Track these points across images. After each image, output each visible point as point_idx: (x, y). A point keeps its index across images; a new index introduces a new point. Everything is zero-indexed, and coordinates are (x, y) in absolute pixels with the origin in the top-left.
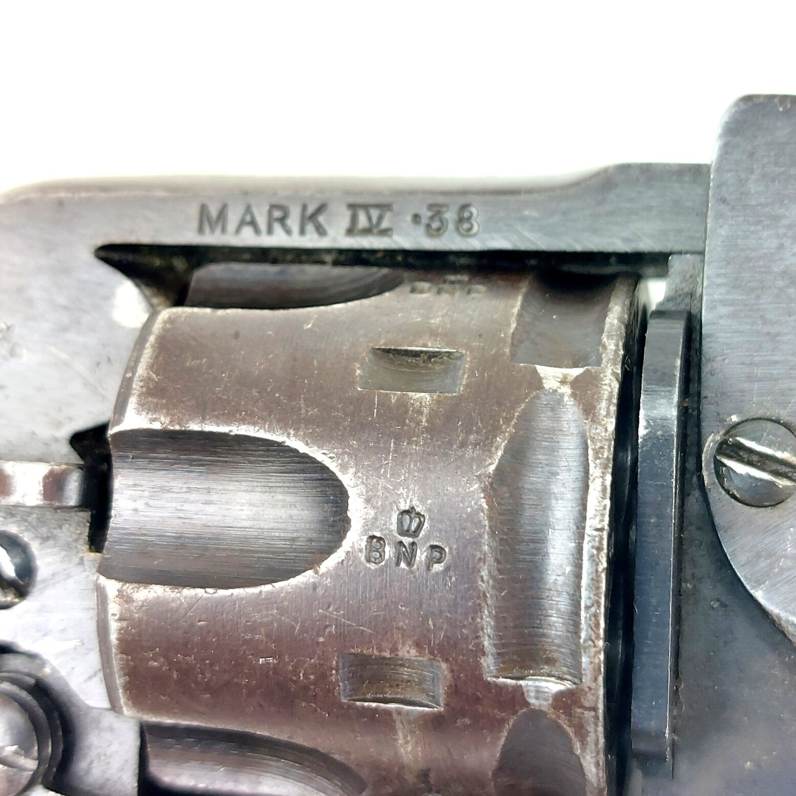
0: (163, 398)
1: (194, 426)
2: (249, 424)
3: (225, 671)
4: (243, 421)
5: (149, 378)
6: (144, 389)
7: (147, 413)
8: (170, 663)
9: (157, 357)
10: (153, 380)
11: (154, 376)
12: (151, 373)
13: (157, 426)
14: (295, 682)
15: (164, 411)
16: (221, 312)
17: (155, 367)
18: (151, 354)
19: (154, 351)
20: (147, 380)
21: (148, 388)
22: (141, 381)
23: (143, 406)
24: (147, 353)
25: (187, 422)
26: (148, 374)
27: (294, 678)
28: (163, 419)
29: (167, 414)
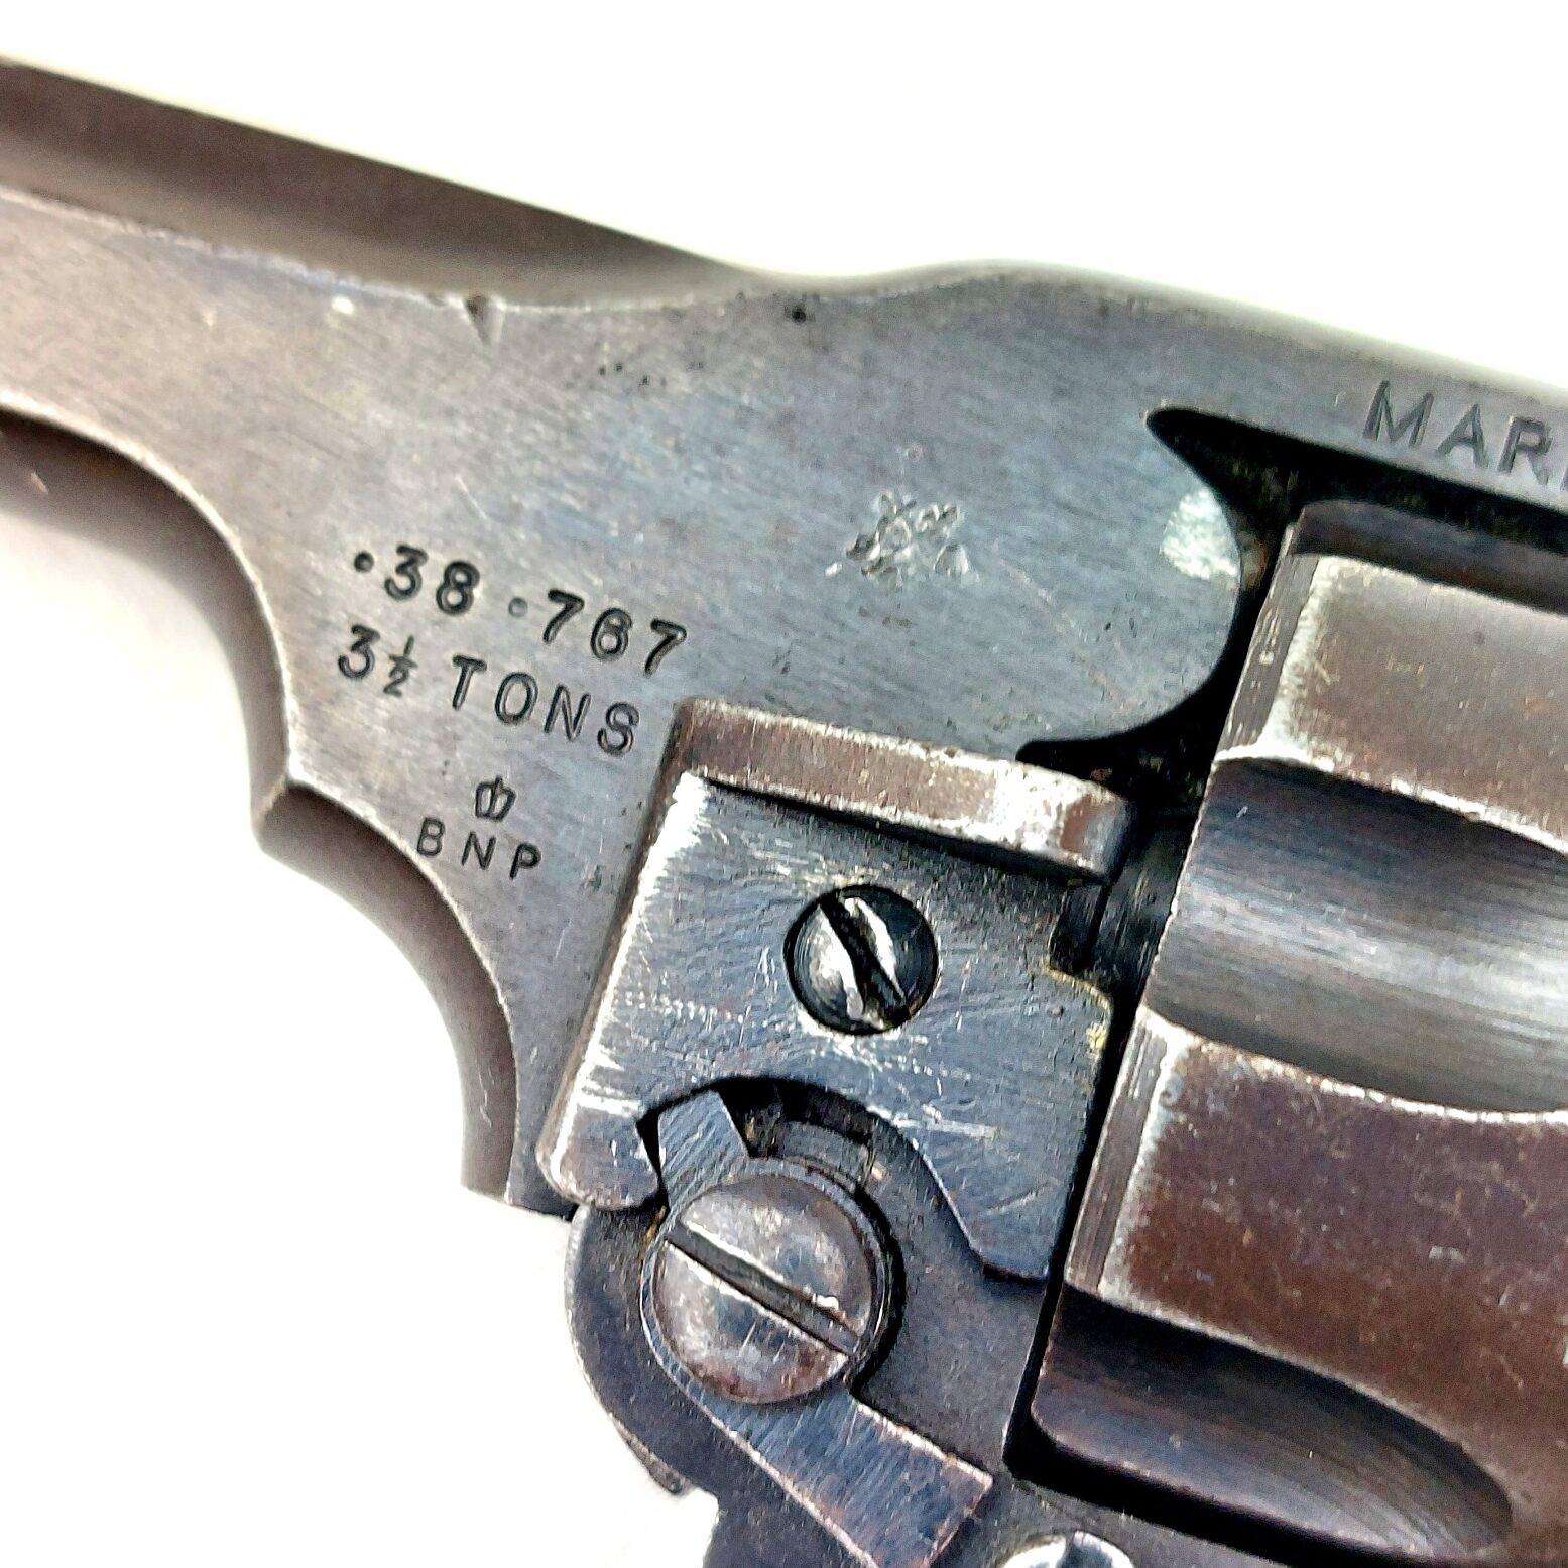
0: (1341, 717)
1: (1401, 786)
2: (1510, 807)
3: (1352, 1255)
4: (1497, 799)
5: (1315, 675)
6: (1305, 693)
7: (1310, 739)
8: (1248, 1213)
9: (1327, 639)
10: (1322, 680)
11: (1324, 673)
12: (1317, 665)
13: (1326, 765)
14: (1485, 1308)
15: (1344, 741)
16: (1437, 590)
17: (1325, 657)
18: (1314, 630)
19: (1321, 627)
20: (1310, 678)
21: (1312, 691)
22: (1298, 675)
23: (1300, 723)
24: (1307, 628)
25: (1387, 772)
26: (1313, 665)
27: (1488, 1300)
28: (1339, 755)
29: (1348, 750)
